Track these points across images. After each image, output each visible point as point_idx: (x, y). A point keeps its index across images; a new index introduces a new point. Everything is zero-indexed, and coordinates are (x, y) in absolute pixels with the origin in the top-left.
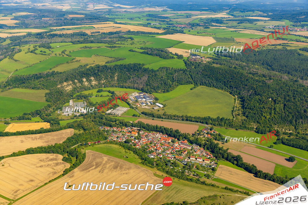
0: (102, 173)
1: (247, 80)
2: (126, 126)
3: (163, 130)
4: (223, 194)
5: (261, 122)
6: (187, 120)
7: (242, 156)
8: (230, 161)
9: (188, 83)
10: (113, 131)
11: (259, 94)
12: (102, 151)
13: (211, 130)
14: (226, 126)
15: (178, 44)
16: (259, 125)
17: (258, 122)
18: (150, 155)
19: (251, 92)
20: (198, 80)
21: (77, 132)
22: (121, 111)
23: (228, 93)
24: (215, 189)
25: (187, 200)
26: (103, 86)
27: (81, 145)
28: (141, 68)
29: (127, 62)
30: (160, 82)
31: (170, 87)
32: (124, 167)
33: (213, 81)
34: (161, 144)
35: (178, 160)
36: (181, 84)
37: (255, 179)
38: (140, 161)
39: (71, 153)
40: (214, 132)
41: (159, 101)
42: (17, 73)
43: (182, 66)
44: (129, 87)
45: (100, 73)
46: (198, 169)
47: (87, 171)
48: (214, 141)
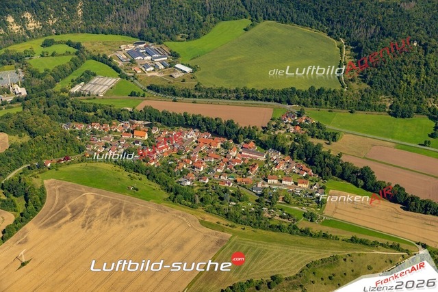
0: (88, 228)
1: (362, 4)
2: (120, 118)
3: (201, 122)
4: (350, 253)
5: (400, 92)
6: (247, 98)
7: (372, 169)
8: (348, 180)
9: (238, 16)
10: (94, 132)
11: (390, 34)
12: (79, 179)
13: (299, 116)
14: (328, 106)
16: (395, 99)
17: (393, 93)
18: (181, 180)
19: (373, 31)
20: (258, 9)
21: (16, 139)
22: (102, 85)
23: (325, 35)
24: (332, 243)
25: (279, 272)
26: (53, 31)
27: (29, 168)
30: (178, 18)
31: (201, 27)
32: (134, 210)
33: (289, 10)
34: (201, 154)
35: (244, 187)
36: (223, 20)
37: (407, 215)
38: (166, 195)
39: (11, 189)
40: (307, 121)
41: (180, 59)
44: (111, 32)
45: (43, 4)
46: (288, 203)
47: (55, 226)
48: (310, 140)
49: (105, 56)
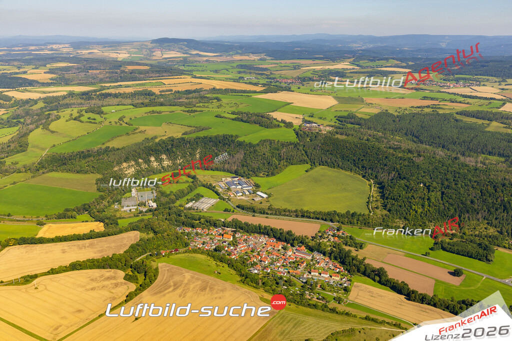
0: (183, 297)
1: (386, 157)
2: (215, 225)
3: (270, 231)
4: (364, 327)
5: (410, 218)
6: (303, 216)
7: (386, 269)
8: (369, 277)
9: (302, 162)
10: (197, 234)
11: (405, 178)
12: (182, 264)
13: (338, 230)
14: (359, 225)
15: (284, 106)
16: (407, 222)
17: (405, 218)
18: (252, 269)
19: (393, 175)
20: (316, 158)
21: (144, 236)
22: (206, 204)
23: (360, 177)
24: (352, 319)
25: (311, 337)
26: (180, 167)
27: (151, 255)
28: (233, 141)
29: (213, 132)
30: (262, 162)
31: (277, 168)
32: (216, 287)
33: (337, 160)
34: (267, 253)
35: (294, 276)
36: (292, 164)
37: (408, 304)
38: (239, 278)
39: (136, 268)
40: (343, 234)
41: (261, 189)
42: (55, 150)
43: (293, 138)
44: (217, 169)
45: (174, 149)
46: (324, 289)
47: (162, 294)
48: (344, 247)
49: (211, 185)
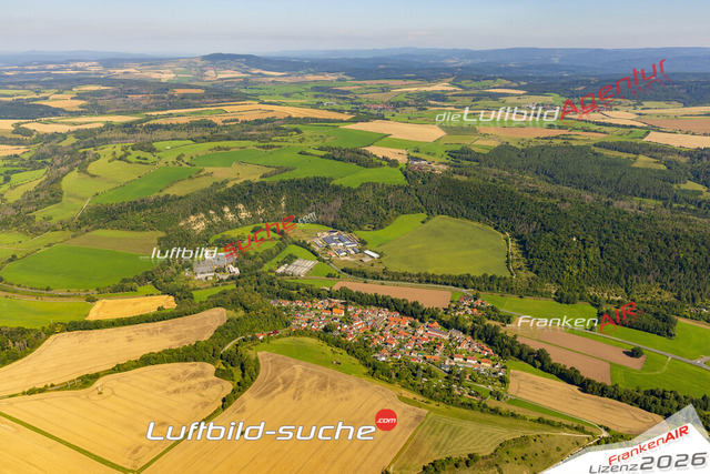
0: (298, 400)
1: (523, 203)
2: (319, 296)
3: (390, 302)
4: (539, 433)
5: (564, 281)
6: (428, 281)
7: (547, 351)
8: (526, 361)
9: (416, 210)
10: (298, 308)
11: (551, 230)
12: (285, 350)
13: (475, 299)
14: (500, 291)
15: (381, 138)
16: (560, 286)
17: (557, 282)
18: (377, 355)
19: (534, 227)
20: (433, 205)
21: (232, 314)
22: (302, 267)
23: (492, 229)
24: (521, 423)
25: (475, 450)
26: (261, 219)
27: (244, 340)
28: (327, 186)
29: (301, 174)
30: (365, 211)
31: (385, 219)
32: (338, 384)
33: (460, 207)
34: (392, 332)
35: (433, 364)
36: (403, 214)
37: (585, 397)
38: (366, 371)
39: (229, 359)
40: (483, 304)
41: (368, 246)
42: (98, 199)
43: (400, 180)
45: (253, 197)
46: (475, 381)
47: (269, 396)
48: (488, 322)
49: (304, 242)
